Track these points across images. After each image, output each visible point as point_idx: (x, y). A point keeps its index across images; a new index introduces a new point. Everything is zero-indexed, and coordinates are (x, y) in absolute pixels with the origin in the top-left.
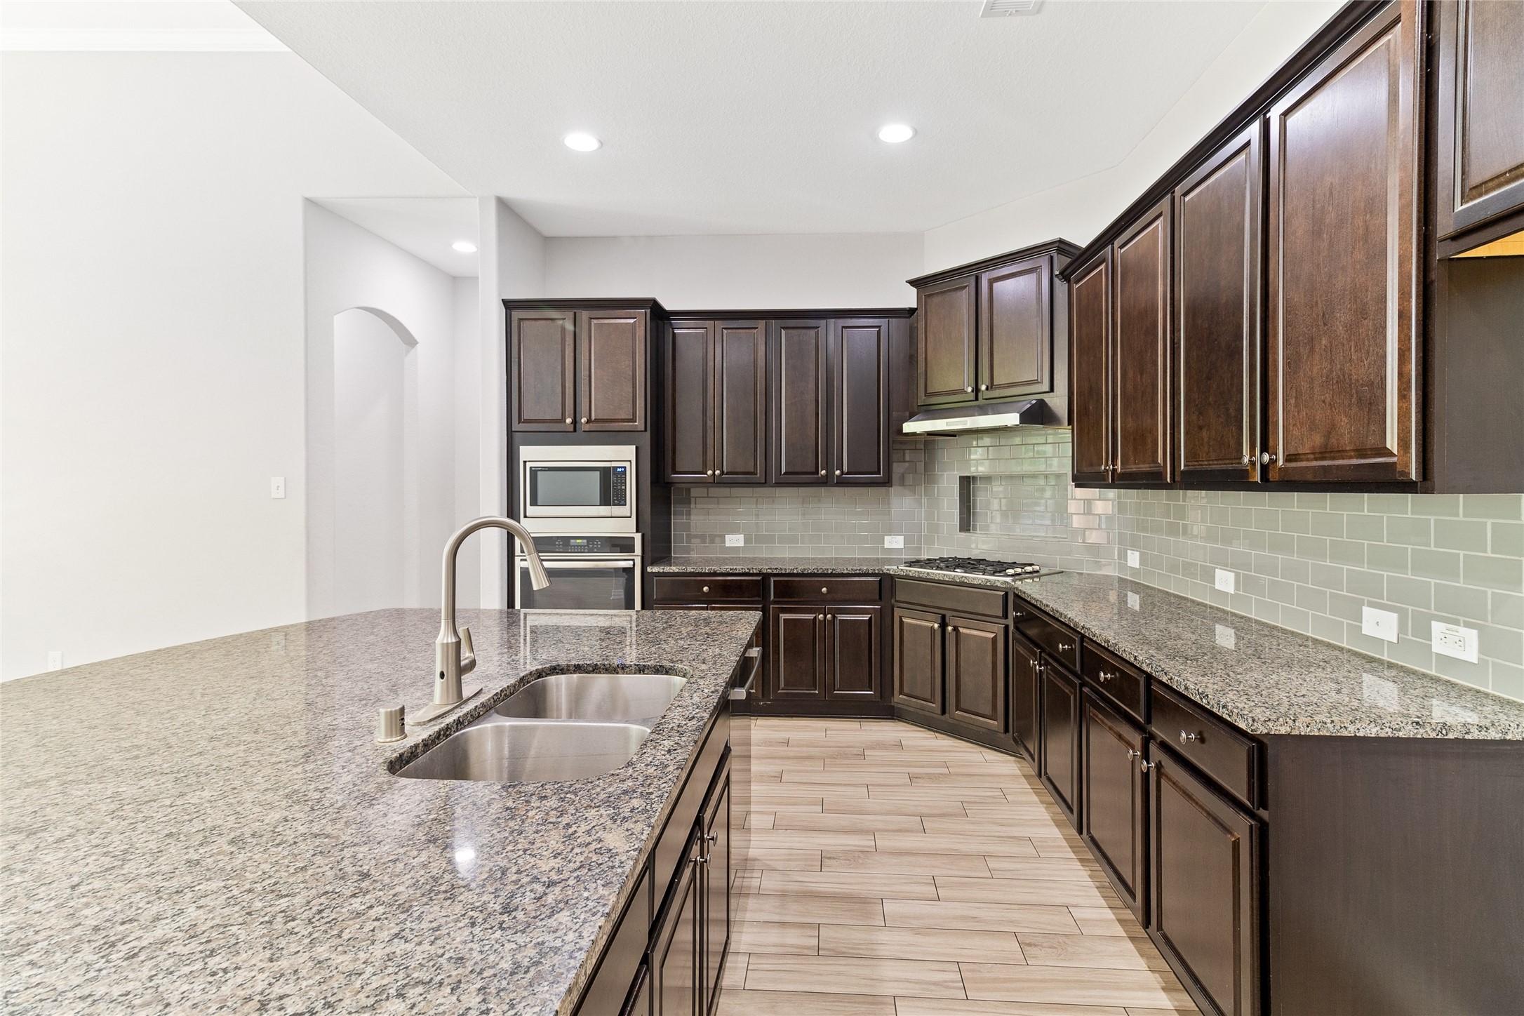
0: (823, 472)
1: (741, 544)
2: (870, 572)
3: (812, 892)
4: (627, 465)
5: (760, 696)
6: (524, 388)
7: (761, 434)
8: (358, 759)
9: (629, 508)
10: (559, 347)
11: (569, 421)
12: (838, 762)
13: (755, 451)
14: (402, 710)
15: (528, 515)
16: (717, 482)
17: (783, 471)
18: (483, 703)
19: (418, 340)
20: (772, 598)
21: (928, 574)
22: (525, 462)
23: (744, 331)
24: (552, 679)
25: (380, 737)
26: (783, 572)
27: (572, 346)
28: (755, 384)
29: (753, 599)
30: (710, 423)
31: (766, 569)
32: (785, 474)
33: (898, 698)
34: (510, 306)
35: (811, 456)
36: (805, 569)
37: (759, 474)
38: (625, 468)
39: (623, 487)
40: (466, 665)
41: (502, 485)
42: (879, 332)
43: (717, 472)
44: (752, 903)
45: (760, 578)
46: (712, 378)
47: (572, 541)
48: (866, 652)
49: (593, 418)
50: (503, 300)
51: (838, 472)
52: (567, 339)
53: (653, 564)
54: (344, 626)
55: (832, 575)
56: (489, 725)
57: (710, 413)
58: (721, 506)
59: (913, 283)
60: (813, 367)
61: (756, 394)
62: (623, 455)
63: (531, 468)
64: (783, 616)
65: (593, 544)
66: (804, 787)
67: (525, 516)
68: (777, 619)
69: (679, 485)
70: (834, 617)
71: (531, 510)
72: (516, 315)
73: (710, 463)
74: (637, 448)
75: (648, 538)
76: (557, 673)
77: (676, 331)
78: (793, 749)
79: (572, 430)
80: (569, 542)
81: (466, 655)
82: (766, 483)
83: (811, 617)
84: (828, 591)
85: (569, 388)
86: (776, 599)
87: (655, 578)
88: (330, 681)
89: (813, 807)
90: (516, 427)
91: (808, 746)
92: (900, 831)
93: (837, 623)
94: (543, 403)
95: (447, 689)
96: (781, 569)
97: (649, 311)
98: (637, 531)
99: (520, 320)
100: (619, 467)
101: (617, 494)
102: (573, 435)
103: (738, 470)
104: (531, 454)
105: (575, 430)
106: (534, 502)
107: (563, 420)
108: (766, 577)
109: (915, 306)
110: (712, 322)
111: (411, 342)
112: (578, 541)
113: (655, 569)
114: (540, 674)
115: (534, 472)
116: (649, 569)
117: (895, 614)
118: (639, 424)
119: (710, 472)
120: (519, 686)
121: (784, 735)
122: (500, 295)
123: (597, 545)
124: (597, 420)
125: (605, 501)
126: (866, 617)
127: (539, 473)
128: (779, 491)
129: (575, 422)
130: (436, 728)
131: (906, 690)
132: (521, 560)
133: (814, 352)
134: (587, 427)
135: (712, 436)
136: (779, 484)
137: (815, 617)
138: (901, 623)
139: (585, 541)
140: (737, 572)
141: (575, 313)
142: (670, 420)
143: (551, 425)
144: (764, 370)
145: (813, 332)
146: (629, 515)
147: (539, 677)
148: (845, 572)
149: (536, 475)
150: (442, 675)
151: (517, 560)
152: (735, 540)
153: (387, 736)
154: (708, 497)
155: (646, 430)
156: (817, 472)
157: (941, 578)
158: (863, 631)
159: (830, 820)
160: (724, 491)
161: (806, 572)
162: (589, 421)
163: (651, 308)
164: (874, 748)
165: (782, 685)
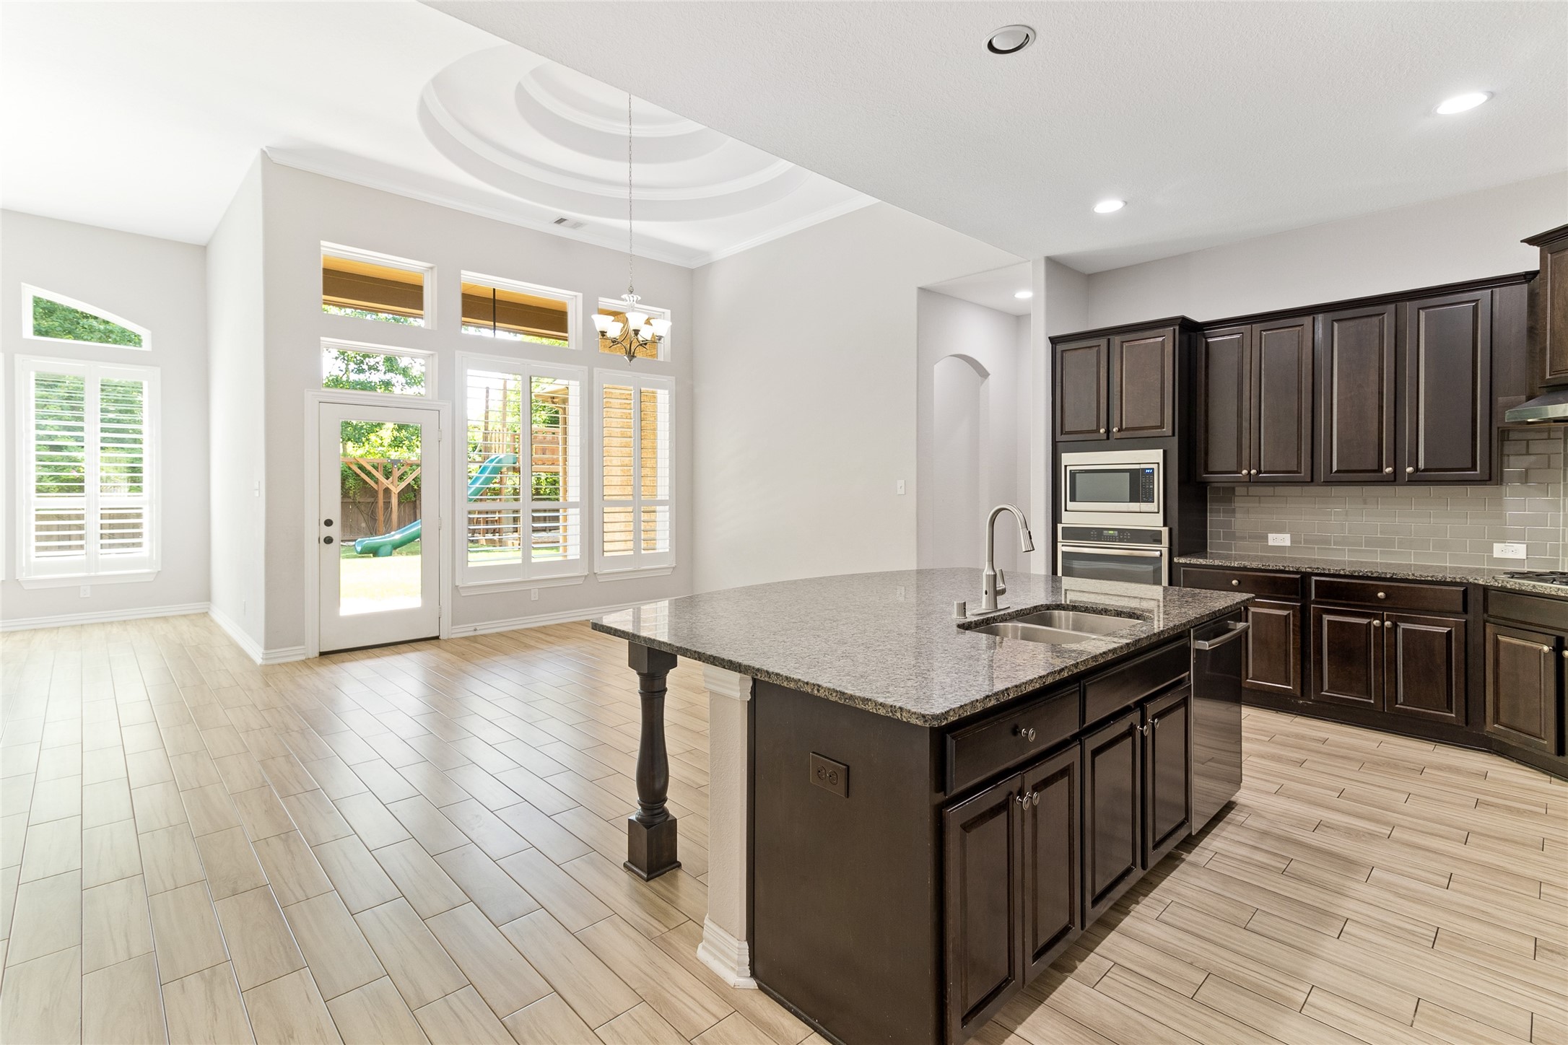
0: (1389, 470)
1: (1288, 543)
2: (1448, 580)
3: (1296, 840)
4: (1155, 466)
5: (1299, 694)
6: (1066, 406)
7: (1306, 432)
8: (944, 622)
9: (1156, 505)
10: (1095, 369)
11: (1102, 431)
12: (1381, 768)
13: (1299, 449)
14: (965, 603)
15: (1068, 509)
16: (1251, 481)
17: (1335, 469)
18: (1009, 613)
19: (990, 372)
20: (1313, 597)
21: (1534, 587)
22: (1066, 466)
23: (1287, 330)
24: (1056, 612)
25: (955, 616)
26: (1327, 572)
27: (1106, 367)
28: (1300, 382)
29: (1290, 596)
30: (1245, 424)
31: (1305, 567)
32: (1336, 472)
33: (1491, 727)
34: (1054, 341)
35: (1373, 454)
36: (1355, 572)
37: (1304, 474)
38: (1153, 469)
39: (1151, 487)
40: (1000, 590)
41: (1047, 487)
42: (1475, 309)
43: (1253, 472)
44: (1230, 828)
45: (1298, 576)
46: (1248, 381)
47: (1105, 532)
48: (1444, 669)
49: (1124, 427)
50: (1049, 338)
51: (1409, 470)
52: (1102, 362)
53: (1180, 555)
54: (939, 573)
55: (1391, 579)
56: (1010, 624)
57: (1246, 415)
58: (1262, 505)
59: (1531, 241)
60: (1375, 357)
61: (1299, 392)
62: (1151, 458)
63: (1070, 471)
64: (1326, 618)
65: (1124, 535)
66: (1325, 776)
67: (1066, 510)
68: (1320, 621)
69: (1216, 485)
70: (1395, 626)
71: (1071, 505)
72: (1060, 348)
73: (1245, 462)
74: (1165, 452)
75: (1175, 532)
76: (1061, 610)
77: (1210, 340)
78: (1327, 747)
79: (1105, 438)
80: (1102, 533)
81: (1000, 586)
82: (1312, 481)
83: (1365, 621)
84: (1387, 596)
85: (1103, 403)
86: (1319, 600)
87: (1182, 569)
88: (932, 595)
89: (1328, 791)
90: (1059, 438)
91: (1348, 749)
92: (1432, 834)
93: (1400, 632)
94: (1082, 416)
95: (988, 601)
96: (1324, 569)
97: (1177, 328)
98: (1165, 525)
99: (1063, 351)
100: (1148, 469)
101: (1146, 493)
102: (1107, 442)
103: (1278, 469)
104: (1070, 460)
105: (1108, 438)
106: (1073, 499)
107: (1098, 431)
108: (1306, 576)
109: (1537, 267)
110: (1249, 326)
111: (984, 374)
112: (1110, 532)
113: (1182, 560)
114: (1048, 607)
115: (1073, 474)
116: (1176, 560)
117: (1488, 630)
118: (1167, 430)
119: (1245, 472)
120: (1033, 612)
121: (1324, 735)
122: (1047, 334)
123: (1127, 536)
124: (1127, 429)
125: (1134, 498)
126: (1445, 630)
127: (1077, 475)
128: (1335, 490)
129: (1108, 431)
130: (982, 618)
131: (1503, 718)
132: (1063, 545)
133: (1377, 341)
134: (1119, 435)
135: (1248, 437)
136: (1328, 483)
137: (1370, 622)
138: (1497, 642)
139: (1116, 532)
140: (1271, 568)
141: (1109, 339)
142: (1203, 424)
143: (1087, 435)
144: (1310, 367)
145: (1376, 320)
146: (1156, 511)
147: (1048, 609)
148: (1411, 577)
149: (1075, 476)
150: (986, 593)
151: (1059, 545)
152: (1280, 540)
153: (957, 616)
154: (1248, 496)
155: (1174, 435)
156: (1380, 469)
157: (1554, 593)
158: (1440, 646)
159: (1342, 803)
160: (1268, 490)
161: (1356, 574)
162: (1119, 431)
163: (1179, 324)
164: (1441, 770)
165: (1326, 687)
